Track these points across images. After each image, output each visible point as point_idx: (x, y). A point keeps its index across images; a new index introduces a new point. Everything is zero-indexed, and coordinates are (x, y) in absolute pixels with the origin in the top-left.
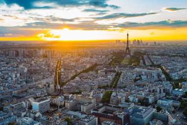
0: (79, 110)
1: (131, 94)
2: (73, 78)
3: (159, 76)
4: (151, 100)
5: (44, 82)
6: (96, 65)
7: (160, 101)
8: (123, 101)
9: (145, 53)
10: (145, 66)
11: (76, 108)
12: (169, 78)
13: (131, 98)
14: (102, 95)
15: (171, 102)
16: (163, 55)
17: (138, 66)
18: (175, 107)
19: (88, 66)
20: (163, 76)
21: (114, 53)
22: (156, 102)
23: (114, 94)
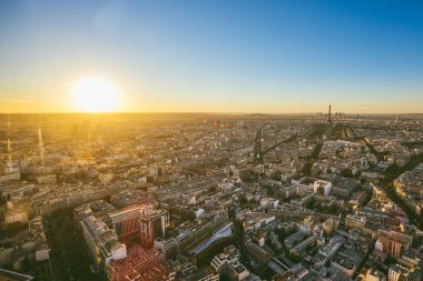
0: (279, 179)
1: (333, 165)
2: (275, 147)
3: (363, 148)
4: (354, 172)
5: (245, 151)
6: (296, 136)
7: (364, 174)
8: (325, 171)
9: (348, 126)
10: (347, 139)
11: (277, 177)
12: (373, 151)
13: (333, 169)
14: (303, 165)
15: (375, 175)
16: (366, 128)
17: (339, 137)
18: (380, 180)
19: (288, 137)
20: (367, 149)
21: (315, 125)
22: (359, 174)
23: (315, 164)
